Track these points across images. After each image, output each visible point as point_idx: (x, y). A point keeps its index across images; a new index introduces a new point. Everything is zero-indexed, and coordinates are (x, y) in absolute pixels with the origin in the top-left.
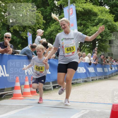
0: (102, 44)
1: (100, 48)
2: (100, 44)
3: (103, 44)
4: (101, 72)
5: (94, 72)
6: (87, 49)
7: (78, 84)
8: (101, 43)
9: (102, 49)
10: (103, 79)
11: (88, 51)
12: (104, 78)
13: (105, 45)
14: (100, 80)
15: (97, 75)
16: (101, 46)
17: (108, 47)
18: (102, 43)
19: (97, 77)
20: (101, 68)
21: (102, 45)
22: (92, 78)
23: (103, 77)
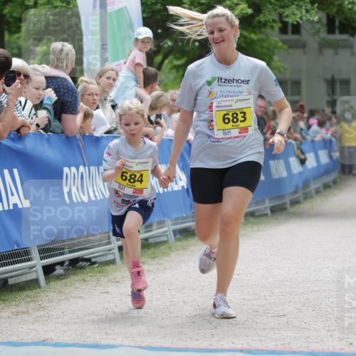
3: (253, 36)
6: (171, 62)
7: (152, 250)
10: (266, 215)
11: (178, 72)
12: (268, 211)
13: (259, 40)
14: (251, 219)
17: (275, 47)
23: (268, 204)
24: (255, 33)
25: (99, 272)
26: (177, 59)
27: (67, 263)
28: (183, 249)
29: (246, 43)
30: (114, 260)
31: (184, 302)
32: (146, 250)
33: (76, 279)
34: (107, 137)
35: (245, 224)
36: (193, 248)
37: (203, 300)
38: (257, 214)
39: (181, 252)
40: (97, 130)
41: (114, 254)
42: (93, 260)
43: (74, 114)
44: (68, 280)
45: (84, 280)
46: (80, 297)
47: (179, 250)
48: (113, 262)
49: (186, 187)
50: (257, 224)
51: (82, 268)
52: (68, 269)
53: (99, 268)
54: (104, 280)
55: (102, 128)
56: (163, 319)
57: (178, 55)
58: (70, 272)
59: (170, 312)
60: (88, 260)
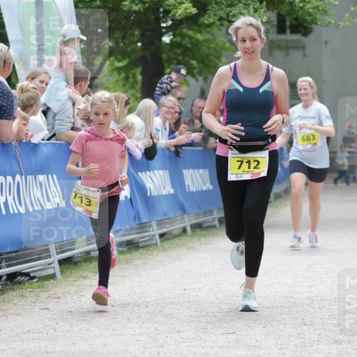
0: (191, 33)
1: (180, 58)
2: (183, 36)
3: (199, 37)
4: (204, 188)
5: (172, 191)
6: (112, 64)
8: (185, 31)
9: (194, 62)
10: (214, 226)
11: (120, 74)
13: (206, 41)
15: (183, 210)
16: (189, 45)
17: (223, 48)
18: (189, 28)
19: (186, 216)
20: (201, 171)
21: (191, 38)
22: (160, 224)
23: (216, 215)
24: (200, 32)
25: (39, 287)
26: (119, 61)
27: (5, 278)
28: (127, 262)
29: (191, 43)
30: (54, 274)
31: (129, 319)
32: (88, 263)
33: (14, 294)
34: (45, 144)
35: (192, 237)
36: (137, 262)
37: (148, 317)
38: (204, 225)
39: (125, 266)
40: (35, 136)
41: (54, 268)
42: (32, 275)
43: (10, 119)
44: (6, 296)
45: (23, 296)
46: (19, 314)
47: (123, 264)
48: (53, 276)
49: (129, 197)
50: (204, 236)
51: (20, 283)
52: (6, 284)
53: (39, 283)
54: (44, 295)
55: (40, 134)
56: (106, 337)
57: (119, 57)
58: (7, 287)
59: (114, 330)
60: (27, 275)
